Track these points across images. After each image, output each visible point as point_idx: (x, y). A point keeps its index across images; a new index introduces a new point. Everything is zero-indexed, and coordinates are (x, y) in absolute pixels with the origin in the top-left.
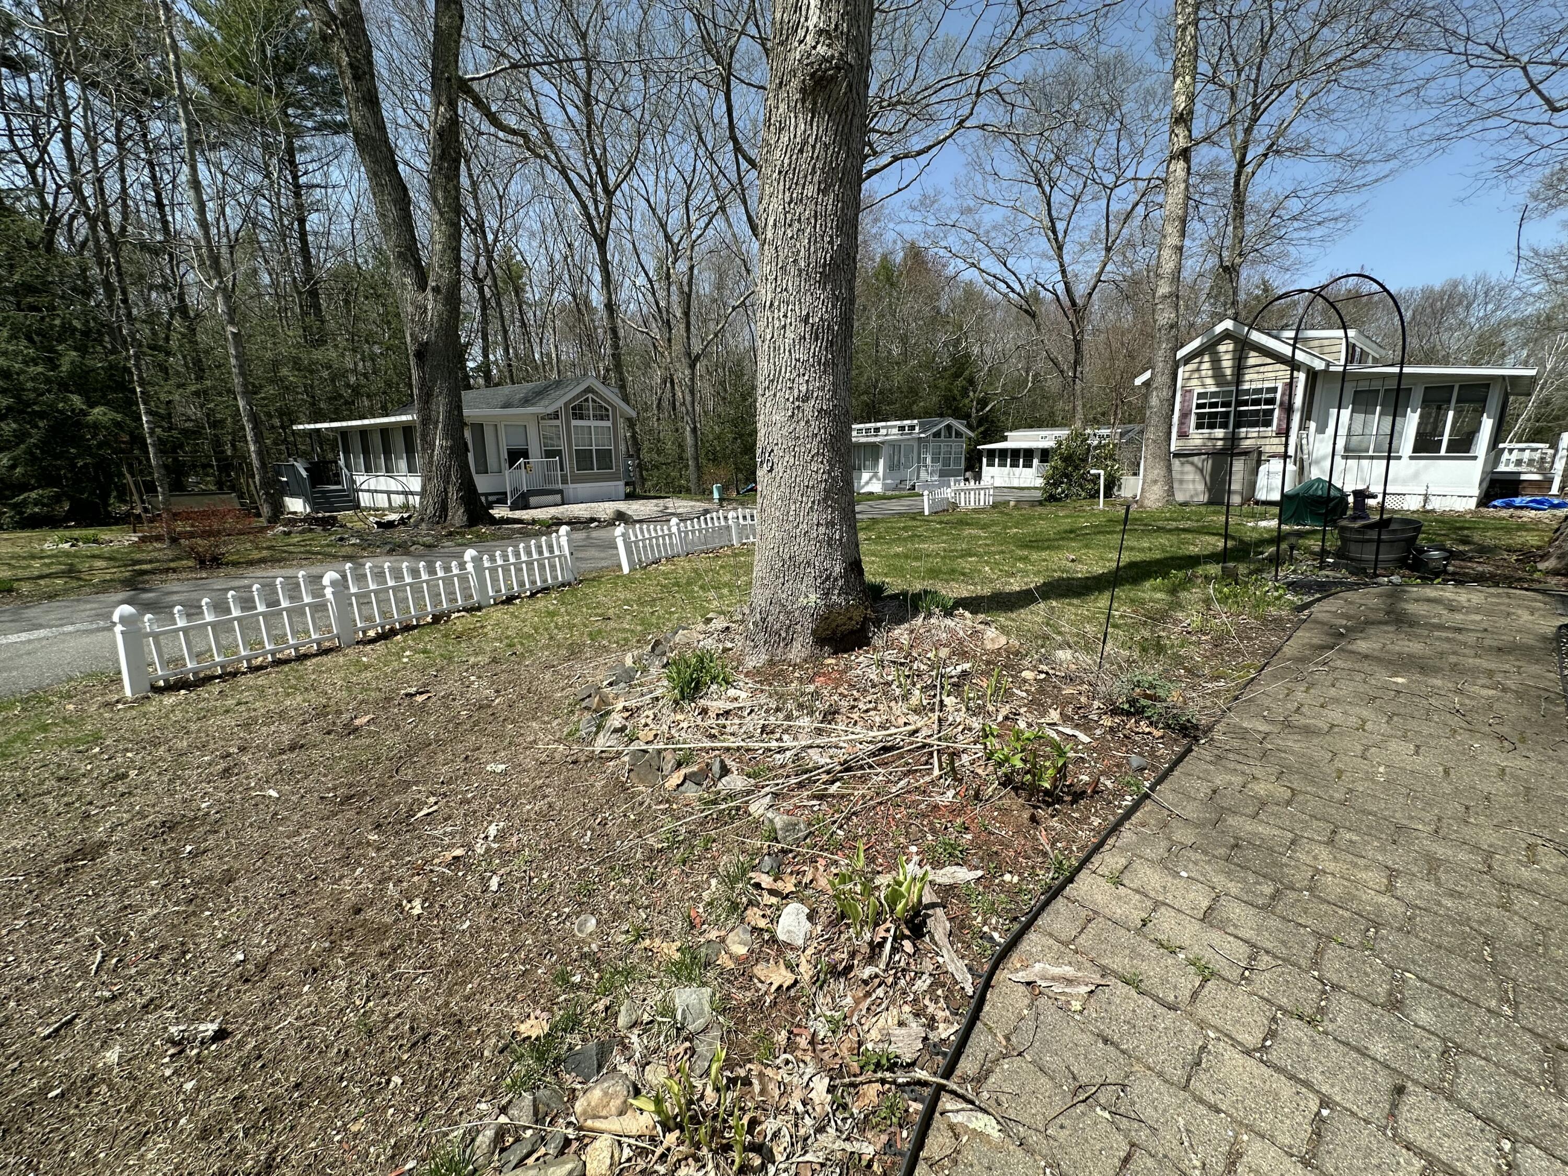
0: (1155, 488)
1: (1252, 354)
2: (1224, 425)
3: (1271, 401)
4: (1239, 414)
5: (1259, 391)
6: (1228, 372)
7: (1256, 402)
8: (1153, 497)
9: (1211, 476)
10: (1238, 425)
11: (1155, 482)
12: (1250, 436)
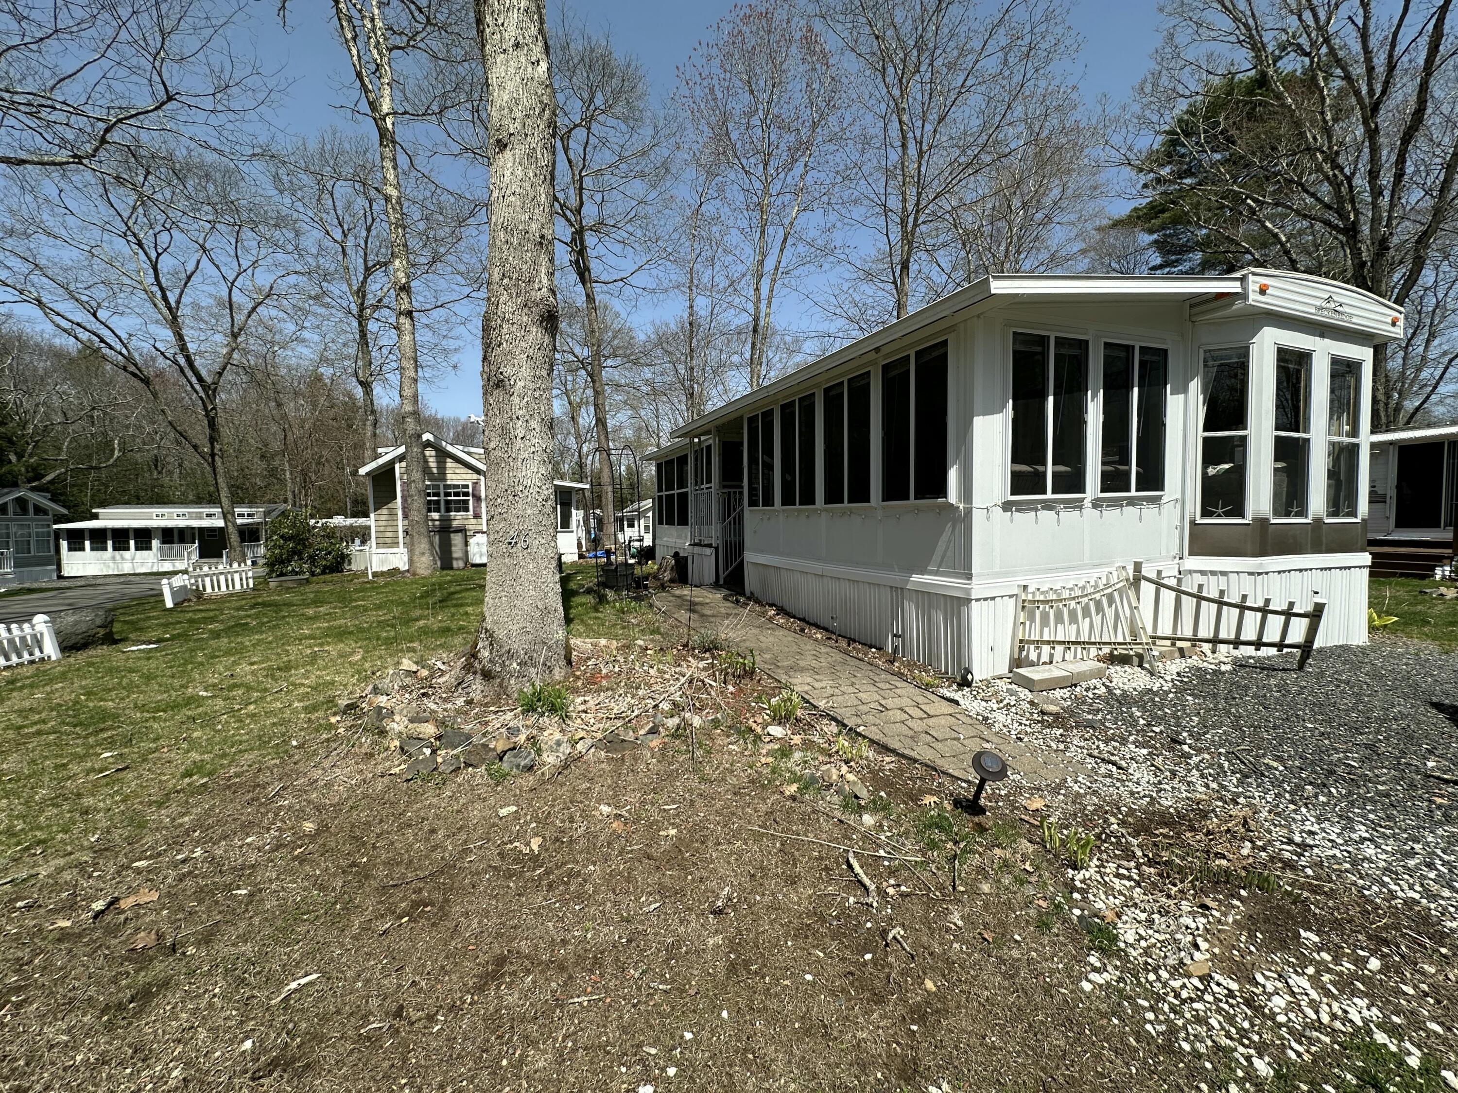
0: (424, 559)
1: (449, 460)
2: (437, 510)
3: (466, 494)
4: (448, 502)
5: (457, 486)
6: (435, 471)
7: (457, 494)
8: (423, 566)
9: (440, 547)
10: (448, 510)
11: (423, 554)
12: (458, 518)
